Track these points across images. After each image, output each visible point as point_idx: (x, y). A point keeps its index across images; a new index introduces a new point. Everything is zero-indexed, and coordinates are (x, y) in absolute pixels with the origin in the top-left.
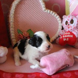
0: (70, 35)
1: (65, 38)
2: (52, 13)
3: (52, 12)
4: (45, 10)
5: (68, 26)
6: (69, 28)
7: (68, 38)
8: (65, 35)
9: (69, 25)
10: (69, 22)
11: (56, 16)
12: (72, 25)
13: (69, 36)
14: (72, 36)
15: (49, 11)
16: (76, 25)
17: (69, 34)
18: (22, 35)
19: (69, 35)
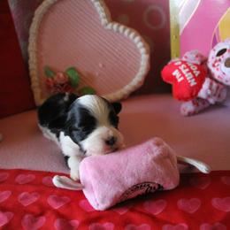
0: (194, 77)
1: (180, 71)
2: (124, 30)
3: (122, 28)
4: (107, 25)
7: (182, 78)
8: (188, 67)
9: (220, 60)
11: (134, 38)
15: (115, 26)
17: (194, 74)
18: (53, 79)
19: (192, 77)
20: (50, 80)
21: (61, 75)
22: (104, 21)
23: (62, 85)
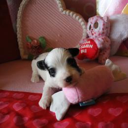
0: (89, 44)
4: (62, 11)
5: (92, 32)
6: (93, 34)
9: (92, 30)
10: (92, 25)
12: (96, 30)
13: (87, 46)
14: (91, 46)
16: (101, 30)
20: (29, 44)
21: (36, 41)
22: (61, 9)
23: (36, 47)
